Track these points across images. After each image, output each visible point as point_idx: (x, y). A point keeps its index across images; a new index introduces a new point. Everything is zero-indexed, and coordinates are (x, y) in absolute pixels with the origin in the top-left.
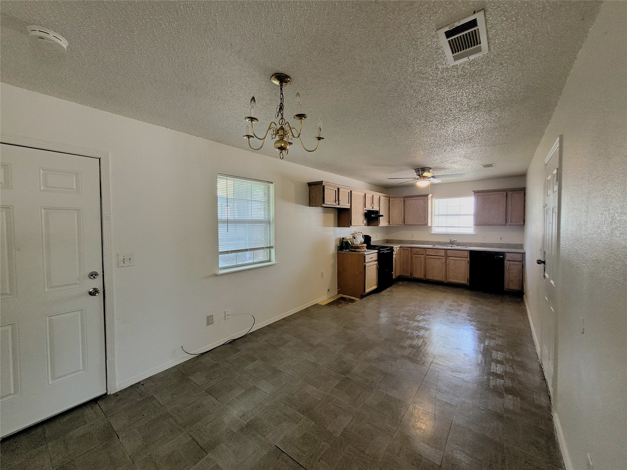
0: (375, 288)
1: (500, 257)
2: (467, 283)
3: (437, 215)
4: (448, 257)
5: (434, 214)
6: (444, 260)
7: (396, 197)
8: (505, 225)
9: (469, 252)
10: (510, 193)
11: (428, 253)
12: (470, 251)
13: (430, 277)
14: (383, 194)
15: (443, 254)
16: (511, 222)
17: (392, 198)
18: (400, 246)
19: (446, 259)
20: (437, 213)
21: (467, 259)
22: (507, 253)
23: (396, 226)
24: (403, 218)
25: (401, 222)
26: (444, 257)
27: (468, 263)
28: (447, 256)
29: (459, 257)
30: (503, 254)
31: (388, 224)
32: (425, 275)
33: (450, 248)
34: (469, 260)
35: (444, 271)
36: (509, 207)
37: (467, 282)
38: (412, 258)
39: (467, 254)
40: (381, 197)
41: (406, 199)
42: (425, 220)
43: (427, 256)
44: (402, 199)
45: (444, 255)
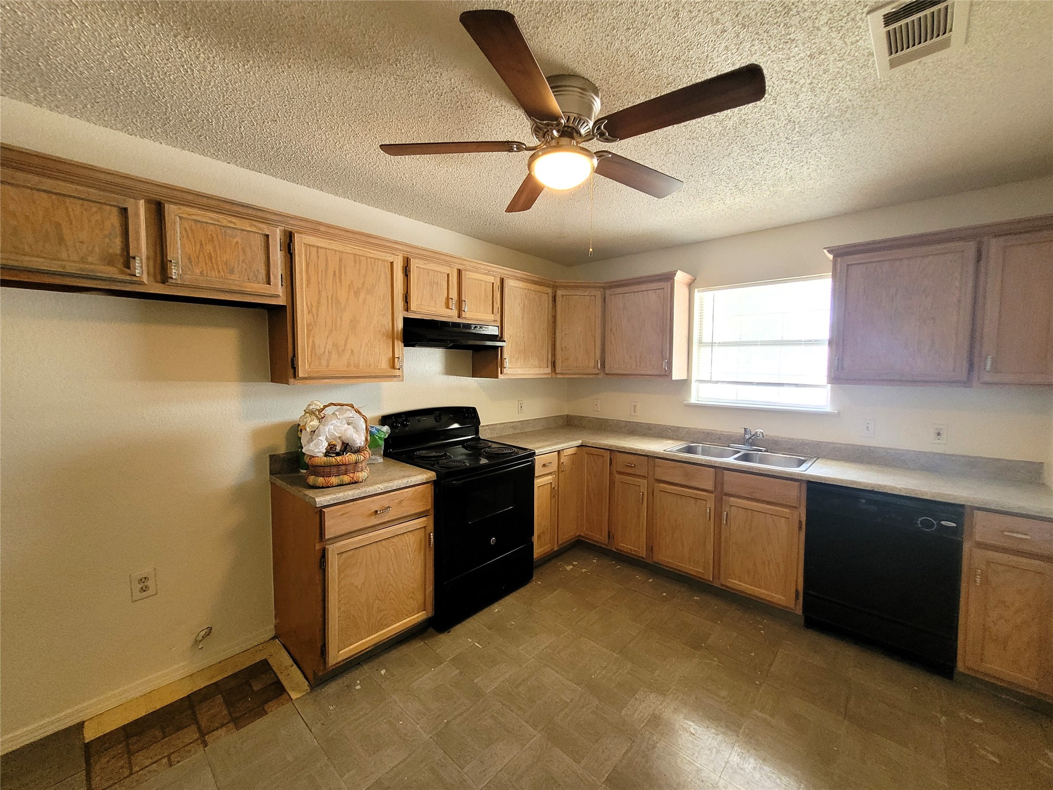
0: (420, 620)
1: (943, 523)
2: (793, 606)
3: (706, 344)
4: (726, 494)
5: (700, 342)
6: (711, 504)
7: (577, 287)
8: (967, 383)
9: (804, 485)
10: (994, 246)
11: (660, 473)
12: (809, 482)
13: (666, 557)
14: (519, 273)
15: (709, 486)
16: (995, 369)
17: (565, 287)
18: (579, 442)
19: (719, 501)
20: (707, 339)
21: (796, 514)
22: (976, 512)
23: (577, 376)
24: (598, 352)
25: (592, 364)
26: (713, 495)
27: (800, 528)
28: (721, 494)
29: (768, 503)
30: (956, 511)
31: (549, 370)
32: (650, 549)
33: (733, 465)
34: (804, 519)
35: (710, 547)
36: (991, 309)
37: (793, 601)
38: (612, 483)
39: (797, 495)
40: (510, 283)
41: (608, 292)
42: (663, 360)
43: (656, 485)
44: (598, 293)
45: (711, 488)
